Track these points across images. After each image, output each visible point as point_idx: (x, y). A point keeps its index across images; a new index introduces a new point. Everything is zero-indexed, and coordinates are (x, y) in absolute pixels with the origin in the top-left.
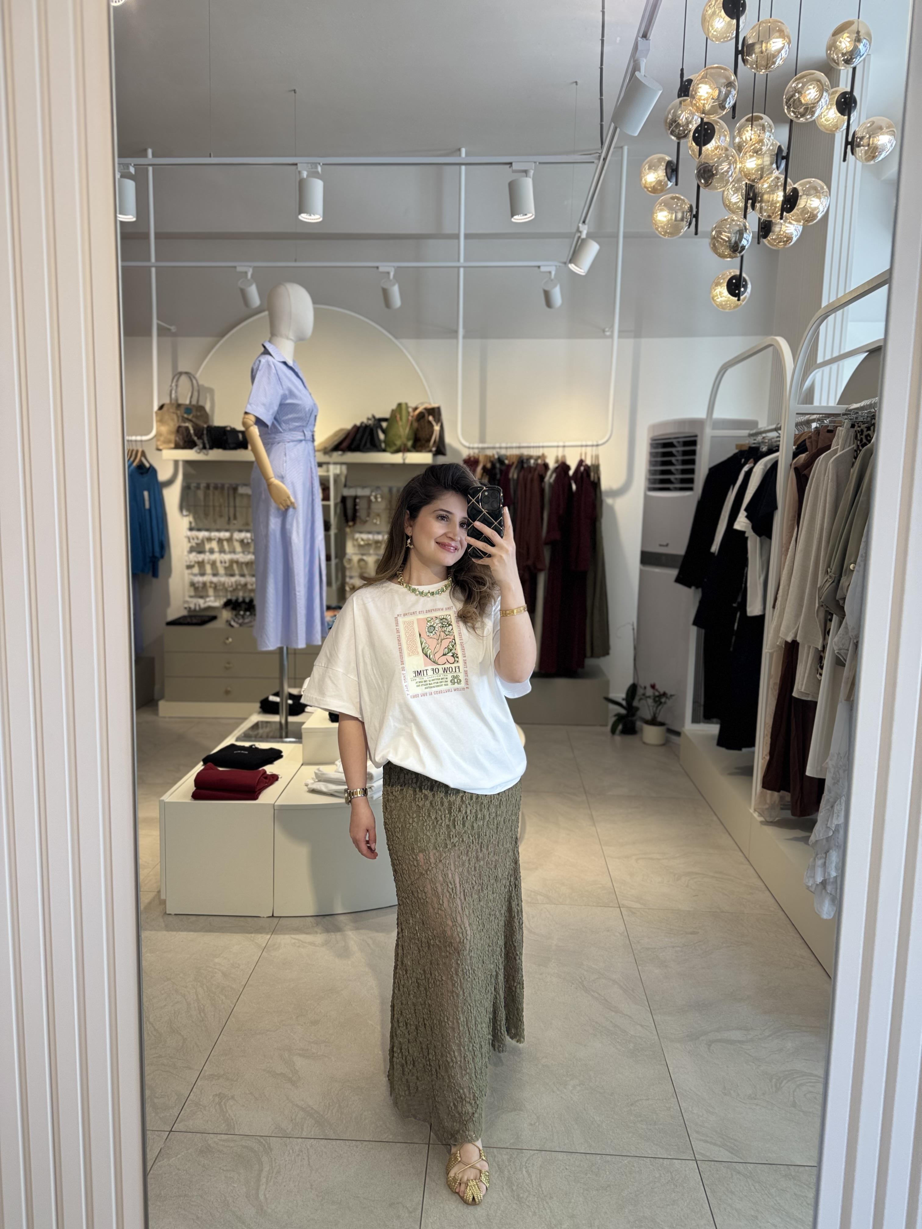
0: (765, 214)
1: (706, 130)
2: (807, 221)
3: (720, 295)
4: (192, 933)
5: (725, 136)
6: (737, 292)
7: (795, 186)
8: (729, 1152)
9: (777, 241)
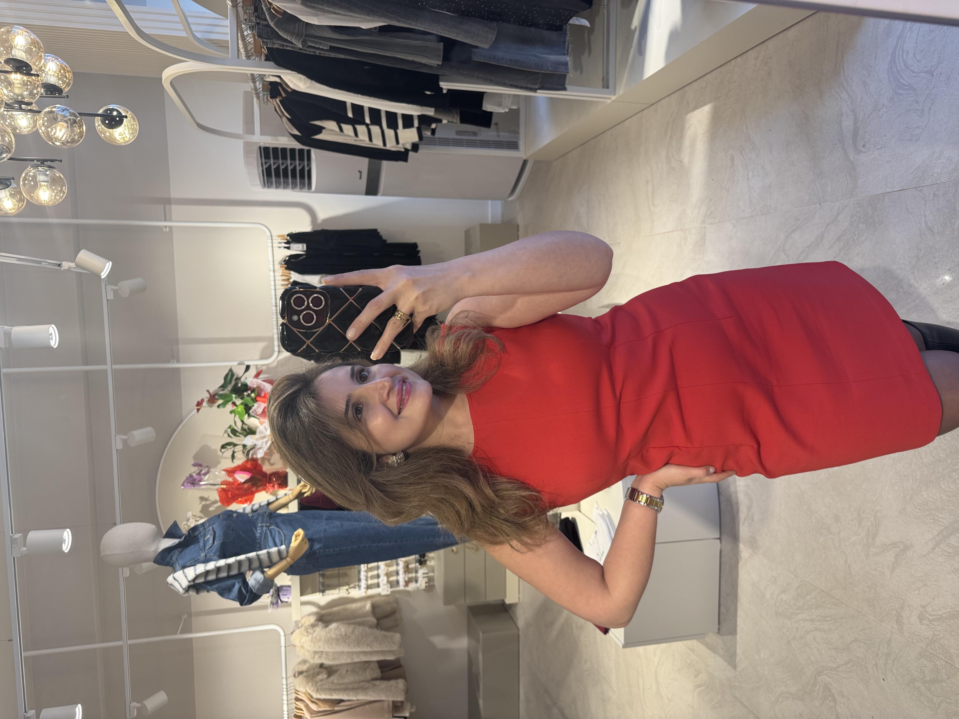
0: (35, 91)
2: (39, 50)
3: (122, 135)
4: (739, 614)
6: (118, 119)
7: (3, 62)
9: (65, 79)
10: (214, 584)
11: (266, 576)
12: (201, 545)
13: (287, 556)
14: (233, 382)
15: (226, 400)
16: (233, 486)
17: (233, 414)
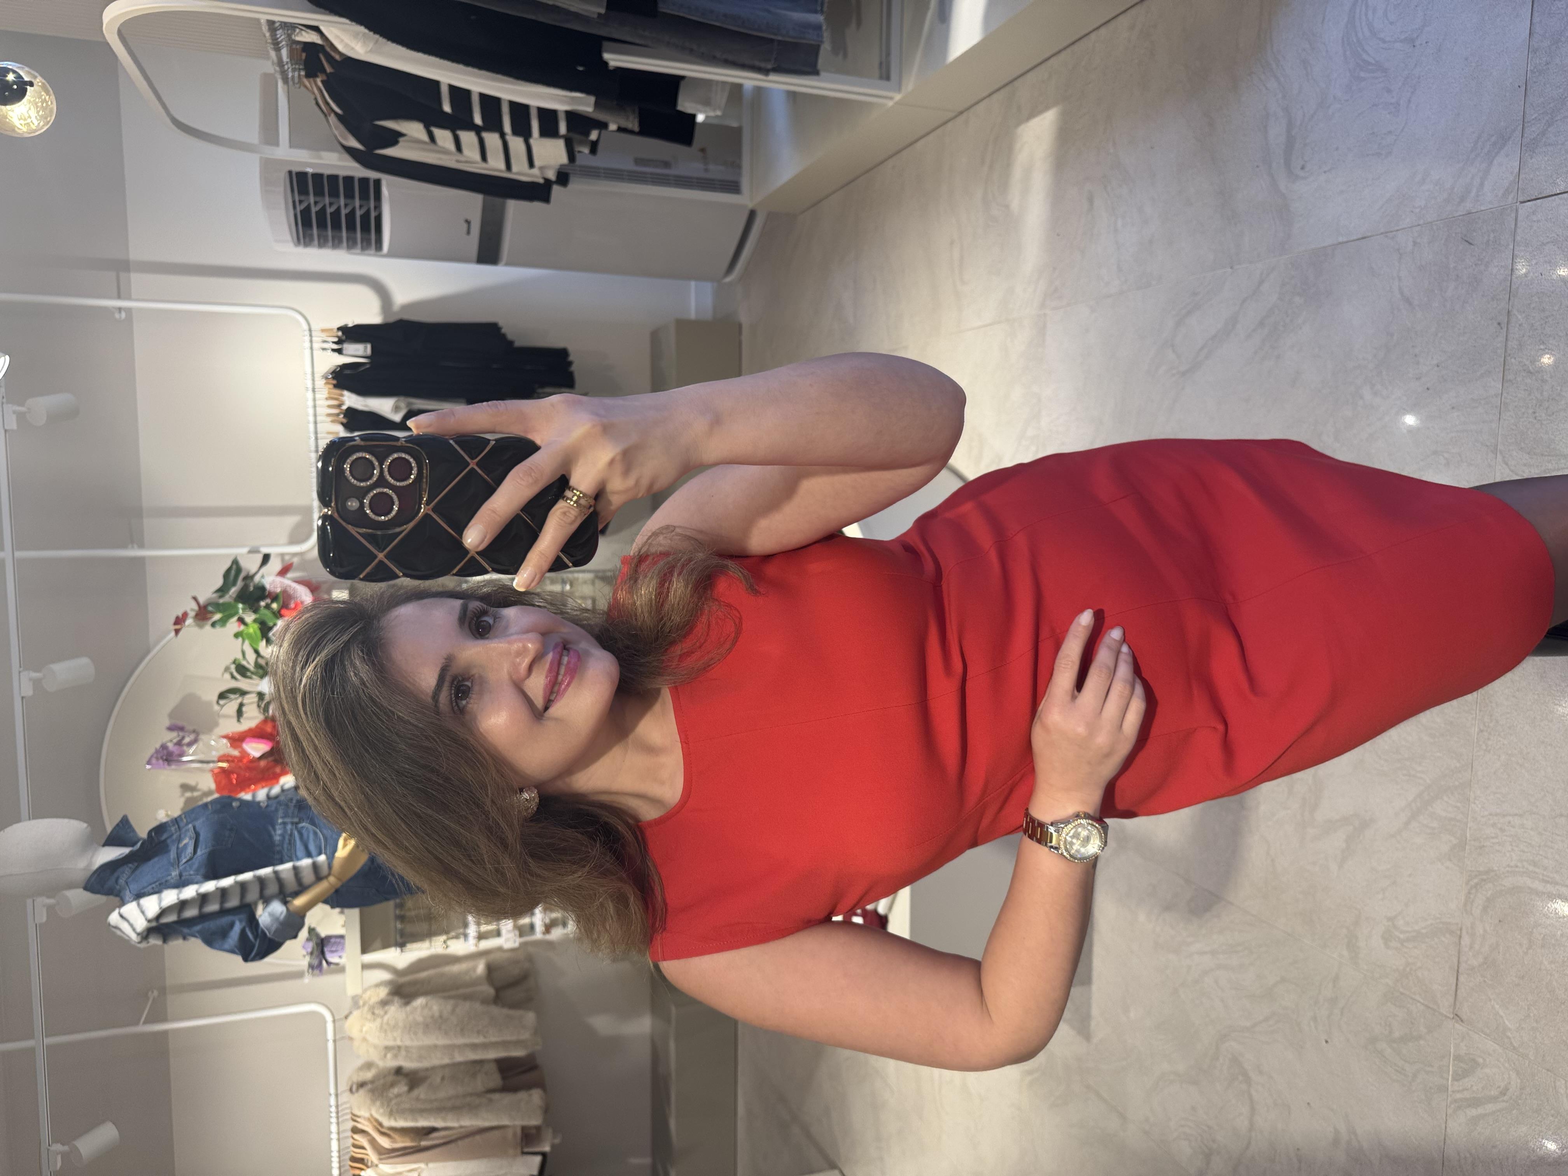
3: (25, 117)
4: (1095, 949)
6: (16, 87)
8: (1501, 150)
10: (195, 924)
11: (291, 908)
12: (172, 857)
13: (329, 874)
14: (240, 583)
15: (226, 614)
16: (240, 764)
17: (240, 639)
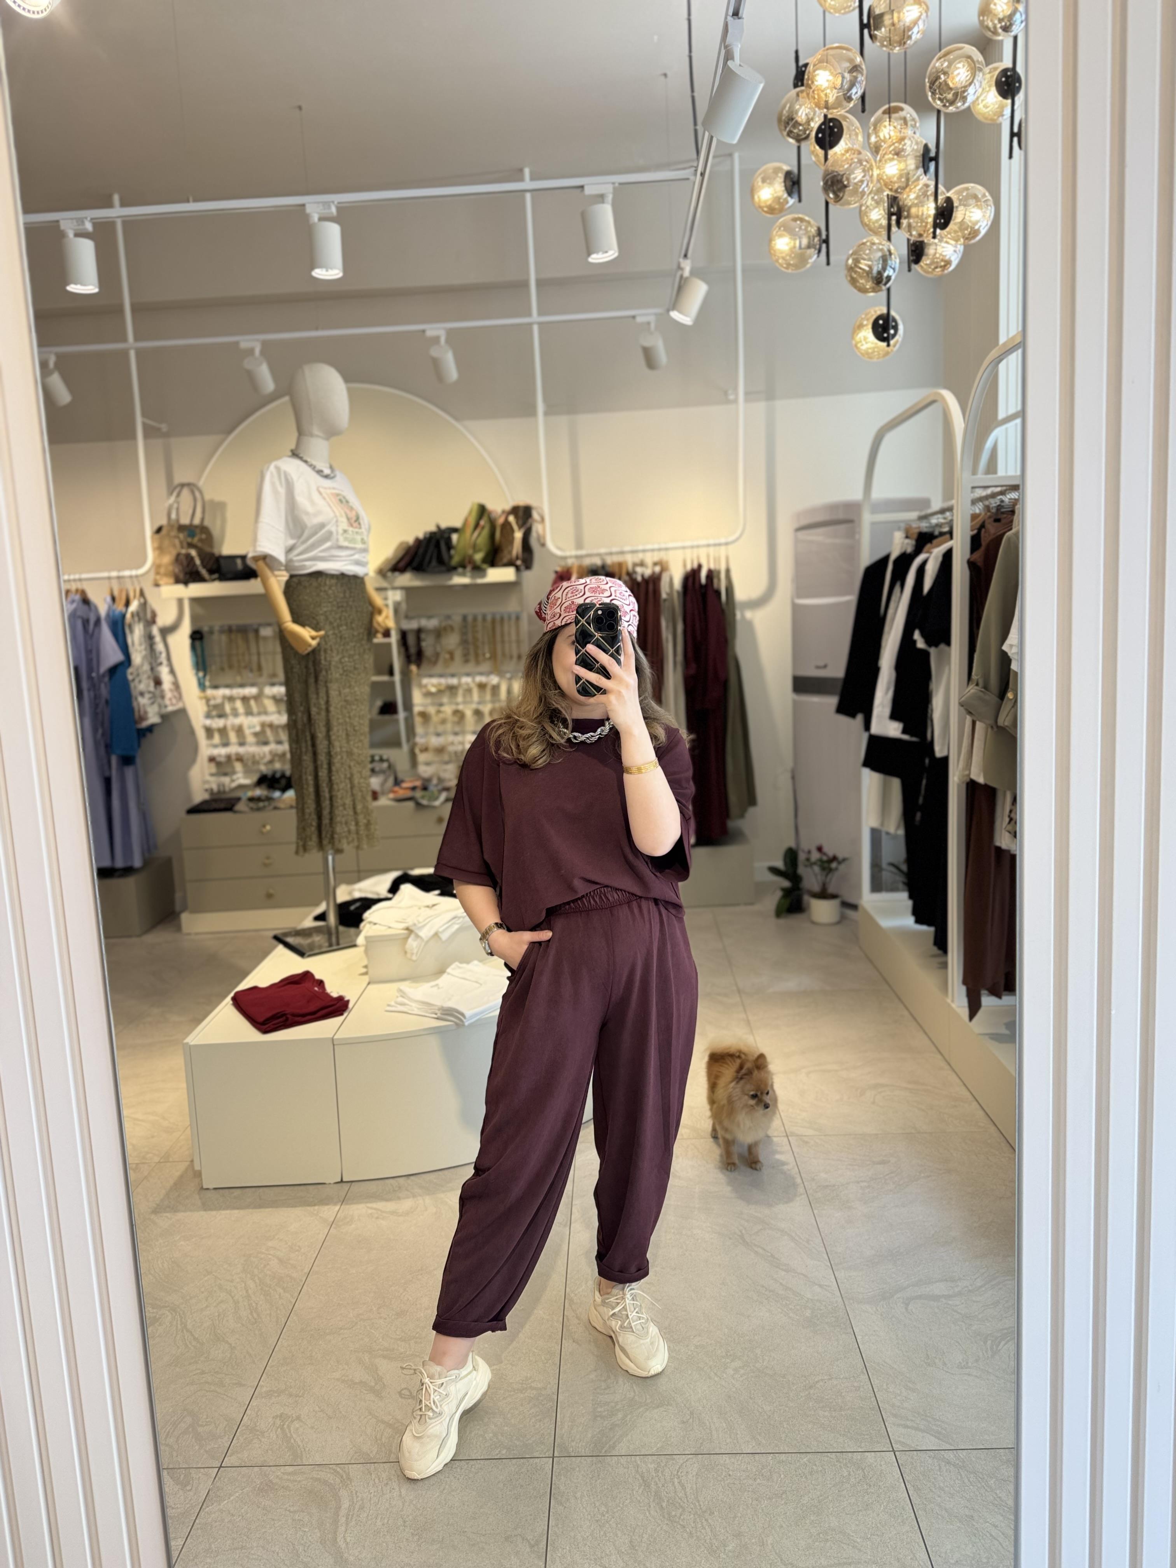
0: (914, 233)
1: (831, 128)
2: (967, 239)
4: (237, 1211)
5: (857, 135)
6: (885, 335)
7: (948, 195)
8: (935, 1437)
9: (933, 267)
